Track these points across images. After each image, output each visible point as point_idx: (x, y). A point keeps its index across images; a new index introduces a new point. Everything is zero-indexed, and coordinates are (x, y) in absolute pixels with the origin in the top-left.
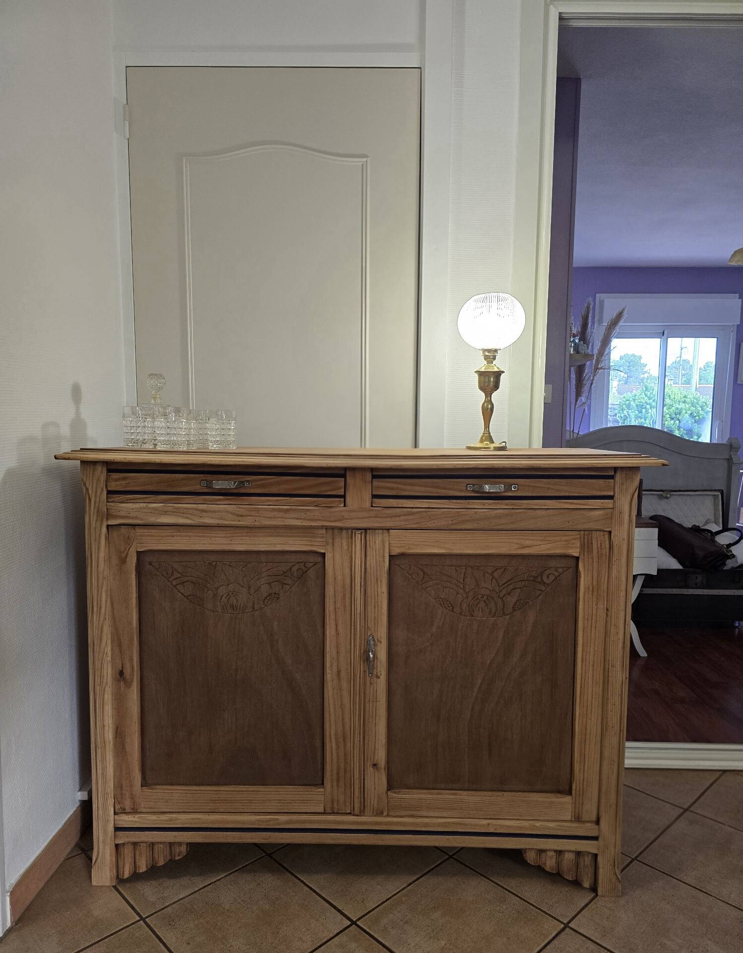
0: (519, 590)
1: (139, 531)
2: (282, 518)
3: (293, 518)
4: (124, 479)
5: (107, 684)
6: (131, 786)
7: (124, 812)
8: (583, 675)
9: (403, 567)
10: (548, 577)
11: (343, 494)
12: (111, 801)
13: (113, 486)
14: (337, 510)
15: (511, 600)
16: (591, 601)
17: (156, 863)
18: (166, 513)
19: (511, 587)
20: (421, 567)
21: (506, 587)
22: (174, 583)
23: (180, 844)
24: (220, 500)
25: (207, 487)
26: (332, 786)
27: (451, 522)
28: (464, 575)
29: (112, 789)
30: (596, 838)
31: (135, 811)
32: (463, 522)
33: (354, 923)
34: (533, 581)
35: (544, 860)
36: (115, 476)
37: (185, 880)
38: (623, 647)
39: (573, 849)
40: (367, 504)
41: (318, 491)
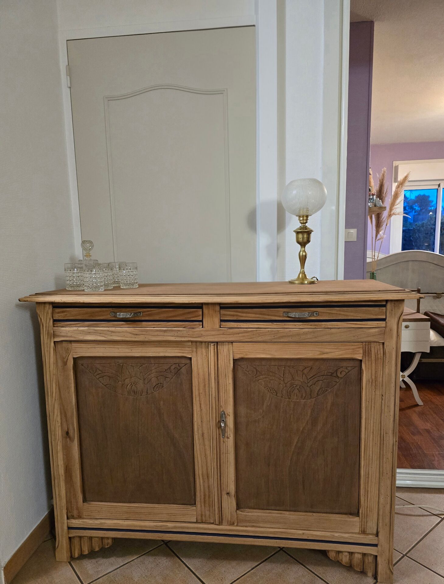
0: (321, 382)
1: (74, 345)
2: (162, 336)
3: (170, 336)
4: (63, 312)
5: (59, 439)
6: (77, 502)
7: (73, 517)
8: (366, 439)
9: (243, 366)
10: (341, 373)
11: (201, 319)
12: (65, 511)
13: (57, 317)
14: (198, 330)
15: (317, 388)
16: (371, 389)
17: (94, 550)
18: (89, 333)
19: (316, 379)
20: (255, 366)
21: (313, 379)
22: (98, 377)
23: (108, 538)
24: (122, 325)
25: (115, 317)
26: (201, 506)
27: (274, 337)
28: (284, 372)
29: (65, 503)
30: (376, 545)
31: (80, 517)
32: (282, 337)
34: (331, 375)
35: (341, 558)
36: (58, 310)
37: (112, 560)
38: (394, 421)
39: (360, 552)
40: (217, 326)
41: (185, 318)
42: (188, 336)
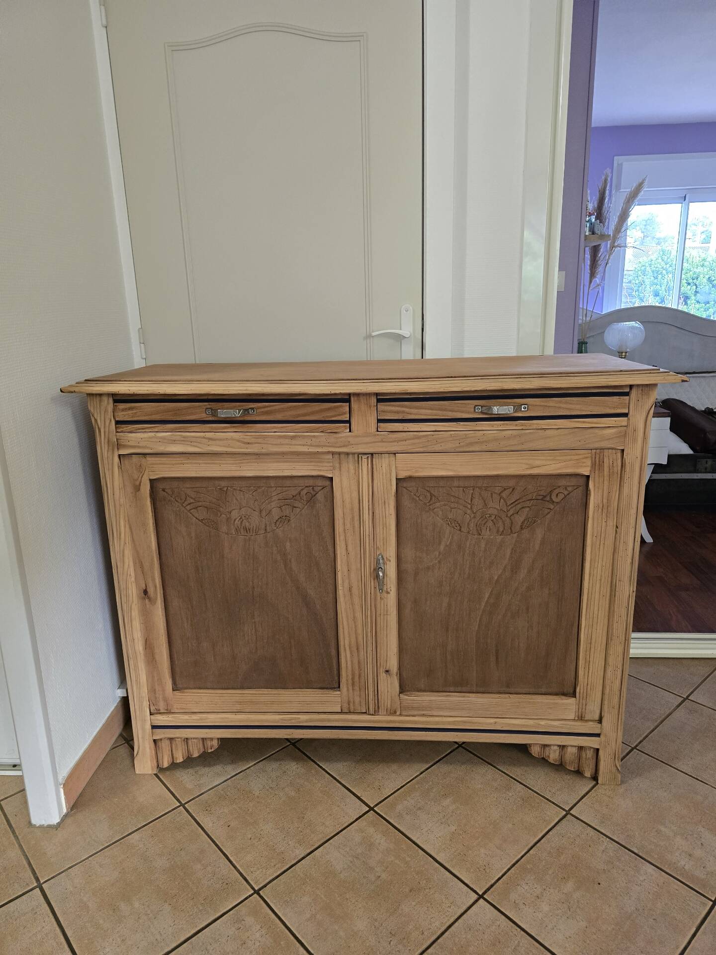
0: (528, 509)
1: (150, 460)
2: (288, 444)
3: (300, 445)
4: (130, 409)
5: (133, 602)
6: (164, 691)
7: (159, 713)
8: (590, 589)
9: (410, 489)
10: (557, 495)
11: (348, 419)
12: (146, 704)
13: (121, 416)
14: (342, 435)
15: (519, 519)
16: (600, 519)
17: (191, 756)
18: (174, 442)
19: (519, 506)
20: (428, 489)
21: (515, 506)
22: (188, 508)
23: (212, 739)
24: (226, 428)
25: (213, 415)
26: (348, 690)
27: (458, 445)
28: (472, 496)
29: (147, 693)
30: (598, 735)
31: (169, 712)
32: (471, 444)
33: (371, 809)
34: (542, 499)
35: (547, 754)
36: (122, 406)
37: (218, 768)
38: (632, 563)
39: (577, 745)
40: (373, 429)
41: (323, 417)
42: (328, 444)
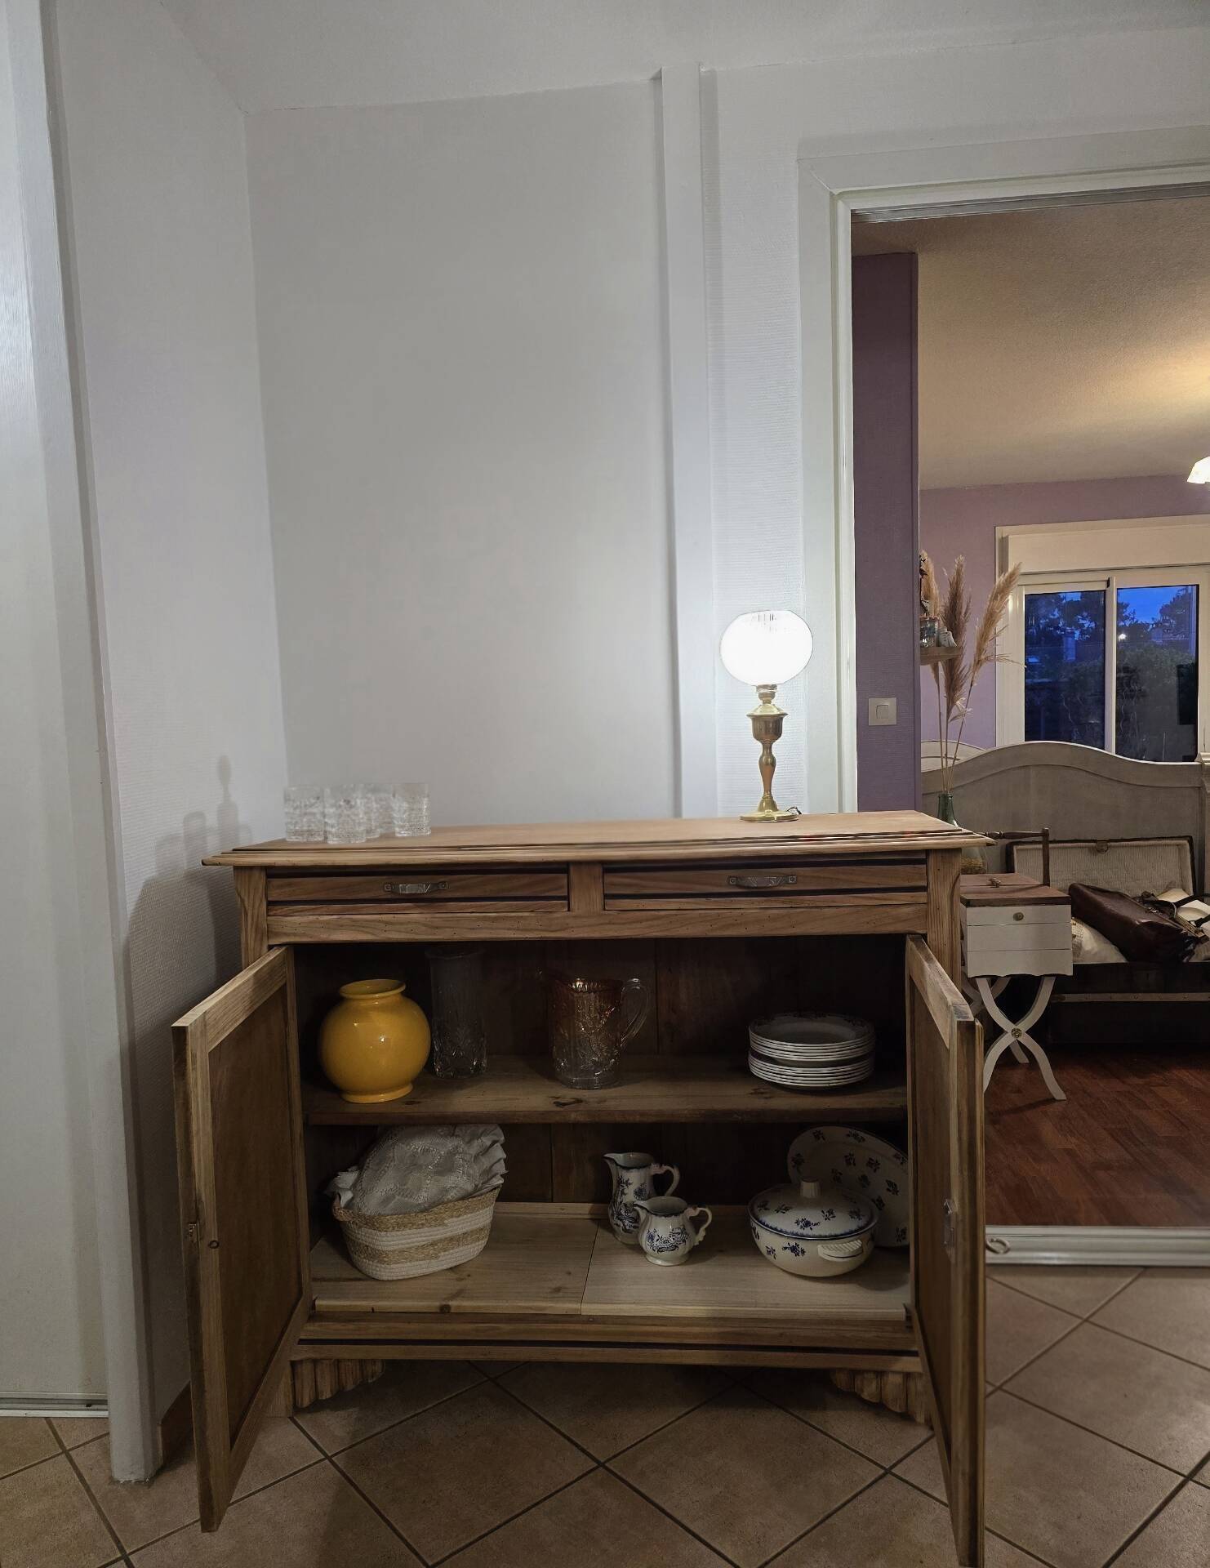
4: (290, 885)
11: (566, 894)
13: (275, 895)
14: (559, 915)
17: (344, 1388)
18: (340, 927)
23: (374, 1361)
24: (409, 908)
25: (393, 892)
27: (710, 927)
32: (726, 926)
33: (601, 1465)
35: (858, 1385)
36: (276, 882)
39: (896, 1370)
40: (598, 907)
41: (532, 892)
42: (540, 928)
